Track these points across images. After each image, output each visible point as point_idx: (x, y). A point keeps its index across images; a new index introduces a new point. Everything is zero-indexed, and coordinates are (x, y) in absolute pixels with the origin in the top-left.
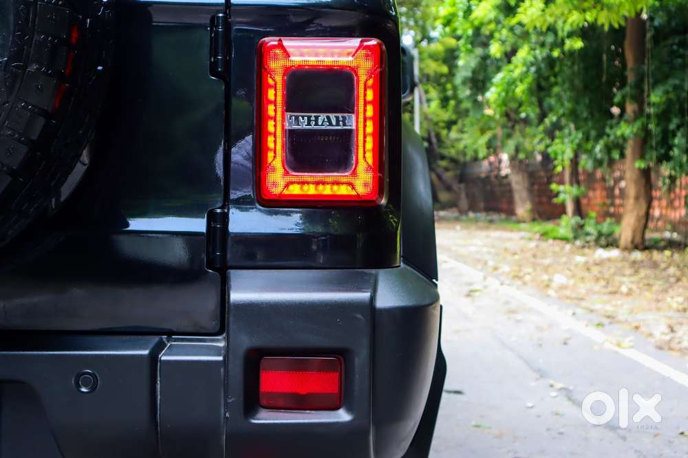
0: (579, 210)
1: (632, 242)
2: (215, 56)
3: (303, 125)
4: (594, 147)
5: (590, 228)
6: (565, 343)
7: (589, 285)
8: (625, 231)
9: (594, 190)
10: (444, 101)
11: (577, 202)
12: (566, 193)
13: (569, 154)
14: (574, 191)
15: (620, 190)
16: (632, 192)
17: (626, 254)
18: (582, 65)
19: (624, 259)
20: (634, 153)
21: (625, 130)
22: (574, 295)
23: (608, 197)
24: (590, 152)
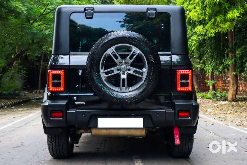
0: (214, 89)
1: (232, 99)
2: (170, 72)
3: (182, 81)
4: (219, 67)
5: (218, 94)
6: (213, 125)
7: (218, 112)
8: (230, 95)
9: (219, 81)
11: (214, 86)
12: (210, 83)
13: (211, 70)
14: (213, 82)
15: (228, 81)
16: (231, 82)
17: (230, 103)
18: (214, 41)
19: (229, 104)
20: (232, 70)
21: (229, 62)
22: (214, 114)
23: (224, 84)
24: (217, 69)
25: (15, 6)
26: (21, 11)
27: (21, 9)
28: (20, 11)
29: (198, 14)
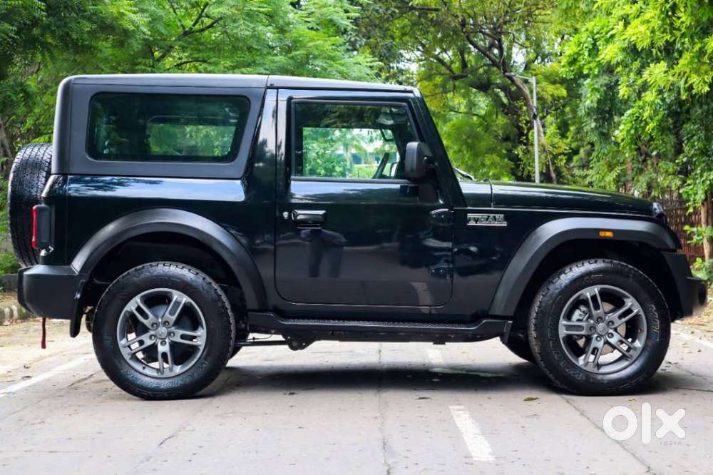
10: (563, 129)
12: (698, 234)
13: (703, 196)
14: (708, 231)
25: (119, 12)
26: (133, 28)
27: (133, 22)
28: (131, 28)
29: (653, 32)
